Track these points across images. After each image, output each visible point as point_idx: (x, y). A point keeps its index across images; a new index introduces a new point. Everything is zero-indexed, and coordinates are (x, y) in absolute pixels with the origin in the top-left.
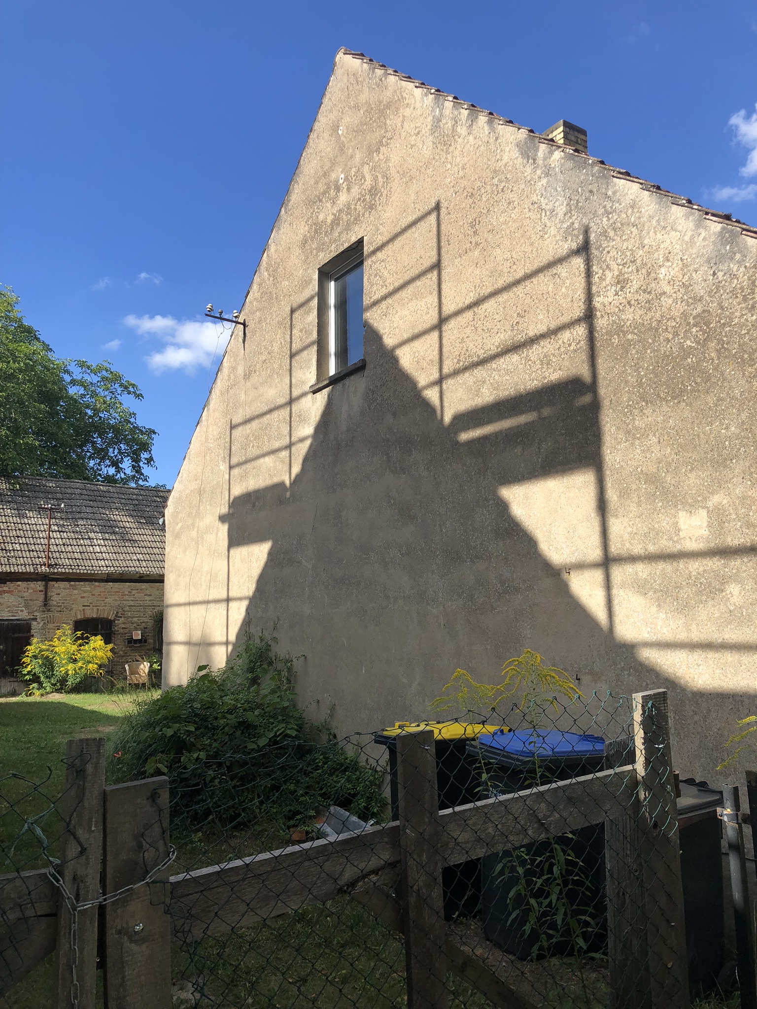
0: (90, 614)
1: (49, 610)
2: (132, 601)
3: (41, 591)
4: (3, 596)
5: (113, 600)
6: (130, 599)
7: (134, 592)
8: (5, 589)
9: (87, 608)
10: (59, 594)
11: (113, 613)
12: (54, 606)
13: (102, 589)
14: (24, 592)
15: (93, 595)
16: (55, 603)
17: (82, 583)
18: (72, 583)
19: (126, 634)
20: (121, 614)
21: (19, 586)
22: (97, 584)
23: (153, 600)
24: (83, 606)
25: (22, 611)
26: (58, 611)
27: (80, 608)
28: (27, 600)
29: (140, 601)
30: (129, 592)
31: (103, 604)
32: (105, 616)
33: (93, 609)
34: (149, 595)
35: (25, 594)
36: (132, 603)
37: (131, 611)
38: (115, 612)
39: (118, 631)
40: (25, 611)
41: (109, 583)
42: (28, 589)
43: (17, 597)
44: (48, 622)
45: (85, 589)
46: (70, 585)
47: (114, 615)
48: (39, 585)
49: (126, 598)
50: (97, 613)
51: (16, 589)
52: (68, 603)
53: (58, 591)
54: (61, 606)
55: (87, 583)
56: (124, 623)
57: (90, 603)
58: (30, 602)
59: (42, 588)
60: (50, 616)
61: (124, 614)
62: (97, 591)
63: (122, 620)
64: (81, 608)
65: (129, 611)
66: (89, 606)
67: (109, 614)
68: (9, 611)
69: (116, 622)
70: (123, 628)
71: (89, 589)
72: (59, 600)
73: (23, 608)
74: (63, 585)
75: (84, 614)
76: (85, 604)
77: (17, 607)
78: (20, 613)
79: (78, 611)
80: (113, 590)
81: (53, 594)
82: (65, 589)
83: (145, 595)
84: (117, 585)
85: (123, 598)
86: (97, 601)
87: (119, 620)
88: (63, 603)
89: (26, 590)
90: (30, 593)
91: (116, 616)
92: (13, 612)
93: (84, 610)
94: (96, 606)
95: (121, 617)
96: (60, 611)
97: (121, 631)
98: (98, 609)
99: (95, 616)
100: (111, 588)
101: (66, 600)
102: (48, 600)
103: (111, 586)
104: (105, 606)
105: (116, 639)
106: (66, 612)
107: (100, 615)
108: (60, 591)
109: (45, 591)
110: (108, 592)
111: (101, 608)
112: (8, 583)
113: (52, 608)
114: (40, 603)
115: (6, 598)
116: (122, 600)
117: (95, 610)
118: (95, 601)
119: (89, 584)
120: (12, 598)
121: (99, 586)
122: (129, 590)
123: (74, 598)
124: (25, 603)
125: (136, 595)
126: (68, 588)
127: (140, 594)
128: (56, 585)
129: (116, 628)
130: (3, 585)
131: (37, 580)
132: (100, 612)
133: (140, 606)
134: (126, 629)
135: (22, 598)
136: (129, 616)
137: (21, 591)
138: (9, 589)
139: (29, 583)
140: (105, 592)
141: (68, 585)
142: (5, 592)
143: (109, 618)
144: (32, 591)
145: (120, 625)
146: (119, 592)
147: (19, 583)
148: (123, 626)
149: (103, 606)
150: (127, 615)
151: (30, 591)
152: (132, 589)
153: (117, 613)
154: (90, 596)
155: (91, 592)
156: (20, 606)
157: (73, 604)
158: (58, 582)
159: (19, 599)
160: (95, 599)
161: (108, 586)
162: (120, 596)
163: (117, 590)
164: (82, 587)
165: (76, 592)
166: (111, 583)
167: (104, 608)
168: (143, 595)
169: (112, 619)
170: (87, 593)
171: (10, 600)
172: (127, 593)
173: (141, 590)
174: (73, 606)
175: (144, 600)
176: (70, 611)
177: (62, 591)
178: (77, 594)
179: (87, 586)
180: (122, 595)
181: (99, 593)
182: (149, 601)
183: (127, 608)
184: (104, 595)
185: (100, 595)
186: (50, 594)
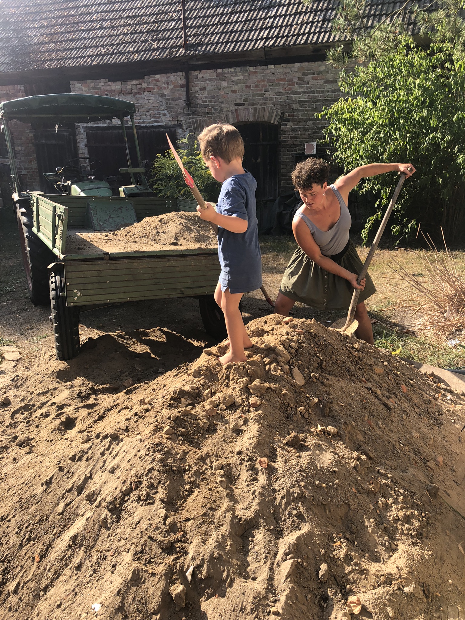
0: (245, 117)
1: (194, 113)
2: (305, 93)
3: (182, 86)
4: (143, 96)
5: (276, 94)
6: (301, 90)
7: (307, 78)
8: (145, 85)
9: (240, 107)
10: (204, 89)
11: (277, 114)
12: (201, 106)
13: (260, 77)
14: (165, 88)
15: (247, 87)
16: (200, 102)
17: (232, 70)
18: (220, 71)
19: (296, 146)
20: (289, 116)
21: (157, 80)
22: (251, 69)
23: (338, 90)
24: (236, 104)
25: (164, 115)
26: (205, 114)
27: (232, 108)
28: (168, 100)
29: (318, 92)
30: (300, 79)
31: (262, 101)
32: (266, 119)
33: (248, 109)
34: (332, 82)
35: (166, 92)
36: (304, 97)
37: (303, 111)
38: (280, 113)
39: (285, 142)
40: (168, 115)
41: (270, 67)
42: (168, 83)
43: (157, 96)
44: (194, 129)
45: (236, 78)
46: (218, 75)
47: (278, 118)
48: (178, 78)
49: (296, 88)
50: (255, 115)
51: (156, 84)
52: (216, 101)
53: (203, 84)
54: (208, 106)
55: (238, 69)
56: (293, 130)
57: (245, 100)
58: (173, 102)
59: (183, 82)
60: (197, 121)
61: (292, 116)
62: (253, 80)
63: (290, 124)
65: (299, 111)
66: (243, 104)
67: (271, 115)
68: (150, 115)
69: (282, 127)
70: (292, 138)
71: (241, 78)
72: (206, 97)
73: (166, 111)
74: (208, 74)
75: (237, 116)
76: (238, 101)
77: (158, 110)
78: (163, 118)
79: (230, 114)
80: (276, 77)
81: (197, 89)
82: (210, 80)
83: (325, 82)
84: (281, 69)
85: (290, 89)
86: (254, 95)
87: (286, 125)
88: (210, 102)
89: (166, 86)
90: (171, 90)
91: (281, 118)
92: (155, 117)
93: (236, 110)
94: (253, 104)
95: (289, 120)
96: (208, 114)
97: (290, 142)
98: (255, 109)
99: (251, 119)
100: (273, 74)
101: (214, 97)
102: (191, 98)
103: (273, 71)
104: (265, 104)
105: (282, 154)
106: (214, 115)
107: (258, 118)
108: (206, 85)
109: (187, 86)
110: (269, 81)
111: (260, 107)
112: (146, 77)
113: (198, 109)
114: (182, 103)
115: (146, 98)
116: (289, 92)
117: (251, 110)
118: (251, 97)
119: (241, 70)
120: (153, 98)
121: (255, 73)
122: (299, 75)
123: (223, 93)
124: (167, 104)
125: (311, 83)
126: (215, 79)
127: (317, 81)
128: (200, 76)
129: (282, 138)
130: (141, 81)
131: (176, 71)
132: (259, 113)
133: (318, 101)
134: (297, 138)
135: (162, 96)
136: (301, 119)
137: (161, 88)
138: (148, 85)
139: (169, 75)
140: (264, 81)
141: (215, 74)
142: (144, 90)
143: (272, 122)
144: (173, 86)
145: (288, 133)
146: (284, 80)
147: (157, 76)
148: (292, 134)
149: (261, 105)
150: (298, 117)
151: (171, 87)
152: (304, 74)
153: (283, 113)
154: (244, 89)
155: (245, 83)
156: (162, 107)
157: (223, 102)
158: (202, 71)
159: (160, 99)
160: (251, 93)
161: (267, 72)
162: (285, 86)
163: (282, 77)
164: (233, 76)
165: (225, 83)
166: (273, 66)
167: (264, 106)
168: (321, 82)
169: (276, 123)
170: (240, 85)
171: (150, 101)
172: (296, 80)
173: (318, 74)
174: (223, 106)
175: (323, 92)
176: (219, 113)
177: (208, 84)
178: (227, 87)
179: (238, 74)
180: (289, 85)
181: (256, 84)
182: (332, 92)
183: (297, 106)
184: (263, 86)
185: (257, 86)
186: (193, 89)
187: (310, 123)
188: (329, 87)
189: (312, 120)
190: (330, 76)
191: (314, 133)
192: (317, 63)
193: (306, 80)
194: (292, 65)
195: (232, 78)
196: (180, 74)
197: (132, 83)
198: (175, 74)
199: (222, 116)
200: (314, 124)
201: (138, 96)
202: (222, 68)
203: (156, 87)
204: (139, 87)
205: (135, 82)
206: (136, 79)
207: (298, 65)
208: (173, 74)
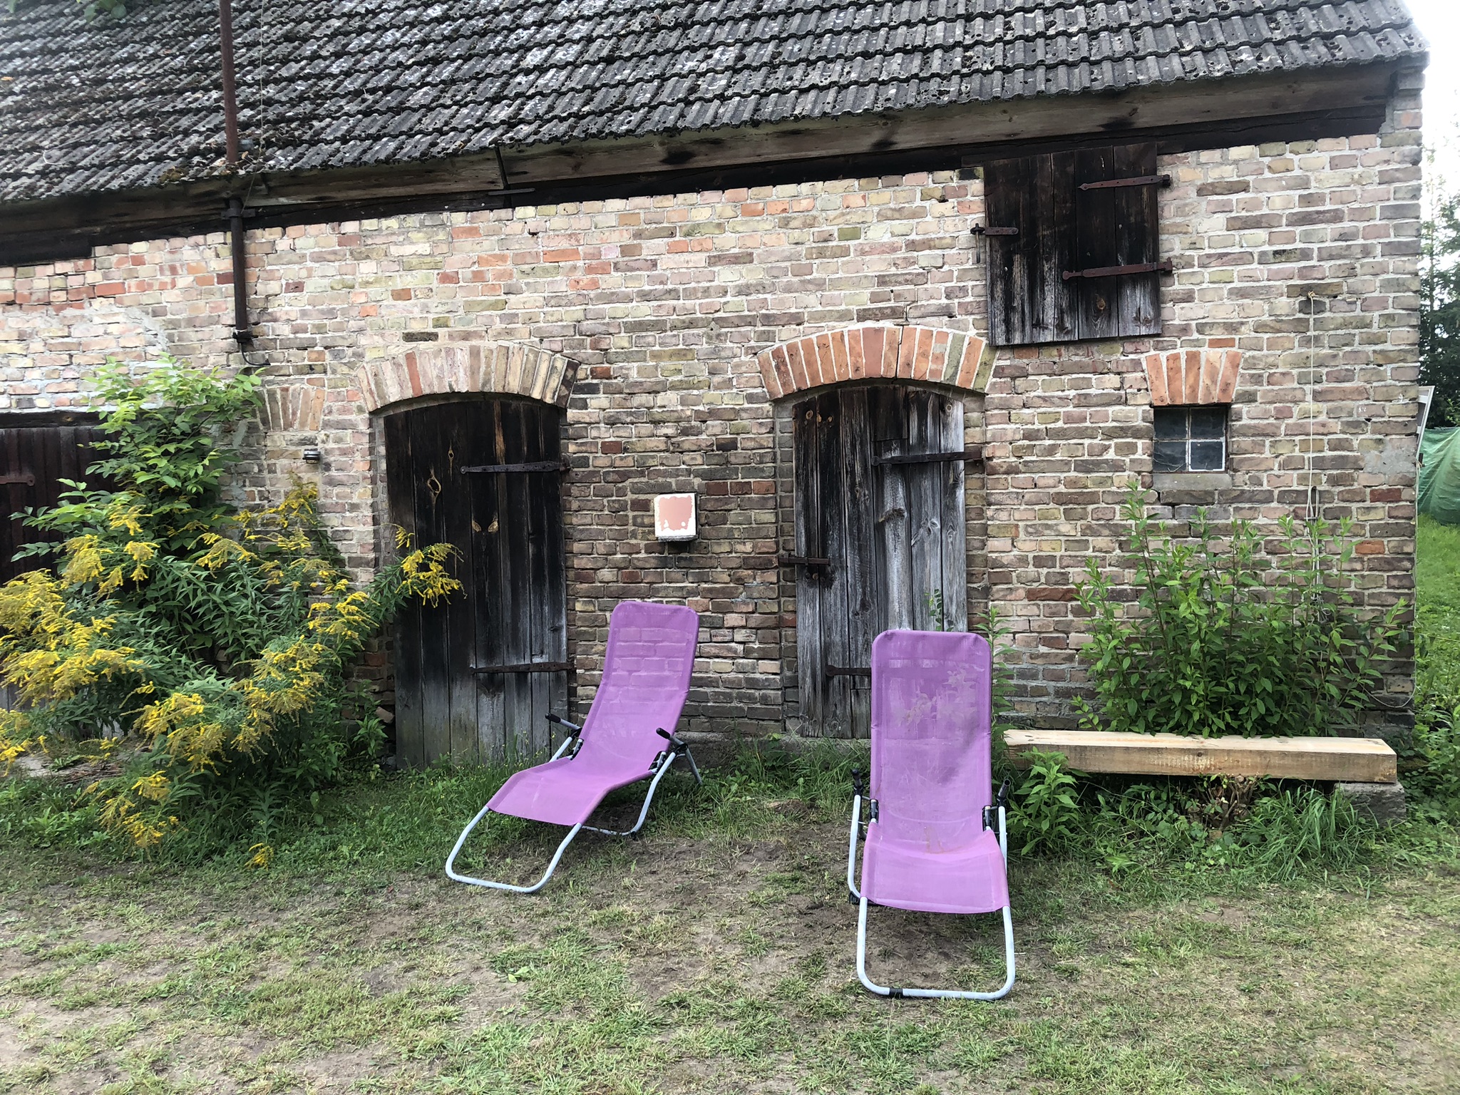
0: (440, 378)
1: (264, 367)
2: (645, 296)
3: (222, 279)
4: (87, 312)
5: (547, 301)
6: (632, 288)
7: (651, 247)
8: (93, 277)
9: (423, 345)
10: (298, 287)
11: (552, 369)
13: (489, 246)
14: (163, 287)
16: (285, 330)
17: (392, 223)
18: (350, 227)
19: (624, 476)
20: (594, 374)
21: (138, 261)
22: (459, 218)
23: (761, 288)
24: (409, 337)
26: (300, 371)
27: (393, 351)
28: (174, 324)
29: (690, 294)
30: (625, 250)
31: (498, 325)
32: (514, 386)
33: (449, 351)
34: (736, 260)
35: (169, 297)
36: (644, 311)
37: (641, 356)
38: (561, 364)
39: (584, 462)
41: (521, 211)
42: (173, 270)
43: (137, 312)
45: (408, 250)
46: (344, 240)
47: (555, 382)
48: (210, 253)
49: (613, 281)
50: (473, 371)
51: (132, 275)
52: (339, 328)
53: (293, 272)
54: (312, 343)
55: (413, 220)
56: (611, 421)
57: (439, 323)
58: (191, 333)
59: (226, 264)
61: (606, 374)
62: (465, 254)
63: (598, 402)
64: (400, 349)
65: (628, 357)
67: (530, 372)
69: (572, 414)
70: (608, 448)
71: (424, 248)
72: (304, 314)
74: (312, 238)
75: (414, 377)
76: (416, 327)
79: (388, 368)
80: (542, 245)
81: (274, 287)
82: (319, 258)
83: (715, 260)
84: (559, 219)
85: (595, 285)
86: (469, 306)
87: (583, 404)
88: (320, 329)
89: (167, 278)
90: (186, 290)
91: (566, 382)
93: (410, 357)
94: (466, 336)
95: (593, 389)
96: (312, 369)
97: (601, 462)
98: (475, 353)
99: (463, 387)
100: (534, 234)
101: (331, 313)
102: (253, 318)
103: (532, 226)
104: (509, 333)
105: (575, 505)
106: (334, 372)
107: (486, 382)
108: (304, 273)
109: (239, 277)
110: (519, 259)
111: (493, 345)
112: (99, 250)
113: (277, 354)
114: (222, 334)
115: (97, 320)
116: (592, 294)
117: (463, 357)
118: (461, 311)
119: (423, 225)
120: (120, 318)
121: (472, 232)
122: (625, 238)
123: (363, 299)
124: (170, 338)
125: (666, 262)
126: (335, 253)
127: (686, 256)
128: (283, 244)
129: (572, 448)
130: (81, 263)
131: (203, 227)
132: (488, 366)
133: (691, 324)
134: (626, 450)
135: (155, 314)
136: (636, 384)
137: (150, 286)
138: (105, 277)
139: (176, 242)
140: (503, 258)
141: (335, 239)
142: (93, 292)
143: (536, 395)
144: (191, 278)
145: (594, 433)
146: (572, 254)
147: (139, 247)
148: (607, 434)
149: (498, 336)
150: (626, 377)
151: (185, 280)
152: (638, 235)
153: (573, 366)
154: (435, 284)
155: (436, 267)
156: (150, 350)
157: (361, 331)
158: (292, 230)
159: (148, 321)
160: (460, 299)
161: (515, 227)
162: (578, 275)
163: (564, 244)
164: (395, 244)
165: (367, 269)
166: (530, 210)
167: (506, 344)
168: (700, 259)
169: (548, 400)
170: (420, 274)
171: (112, 328)
172: (613, 255)
173: (688, 234)
174: (363, 341)
175: (706, 292)
176: (351, 366)
177: (310, 270)
178: (377, 281)
179: (414, 236)
180: (590, 269)
181: (475, 268)
182: (740, 293)
183: (621, 341)
184: (499, 276)
185: (478, 276)
186: (260, 287)
187: (670, 399)
188: (728, 276)
189: (674, 387)
190: (728, 242)
191: (685, 432)
192: (681, 197)
193: (645, 254)
194: (598, 204)
195: (394, 251)
196: (216, 238)
197: (49, 269)
198: (200, 239)
199: (361, 374)
200: (683, 402)
201: (69, 312)
202: (358, 217)
203: (133, 282)
204: (74, 282)
205: (61, 267)
206: (65, 257)
207: (615, 204)
208: (193, 239)
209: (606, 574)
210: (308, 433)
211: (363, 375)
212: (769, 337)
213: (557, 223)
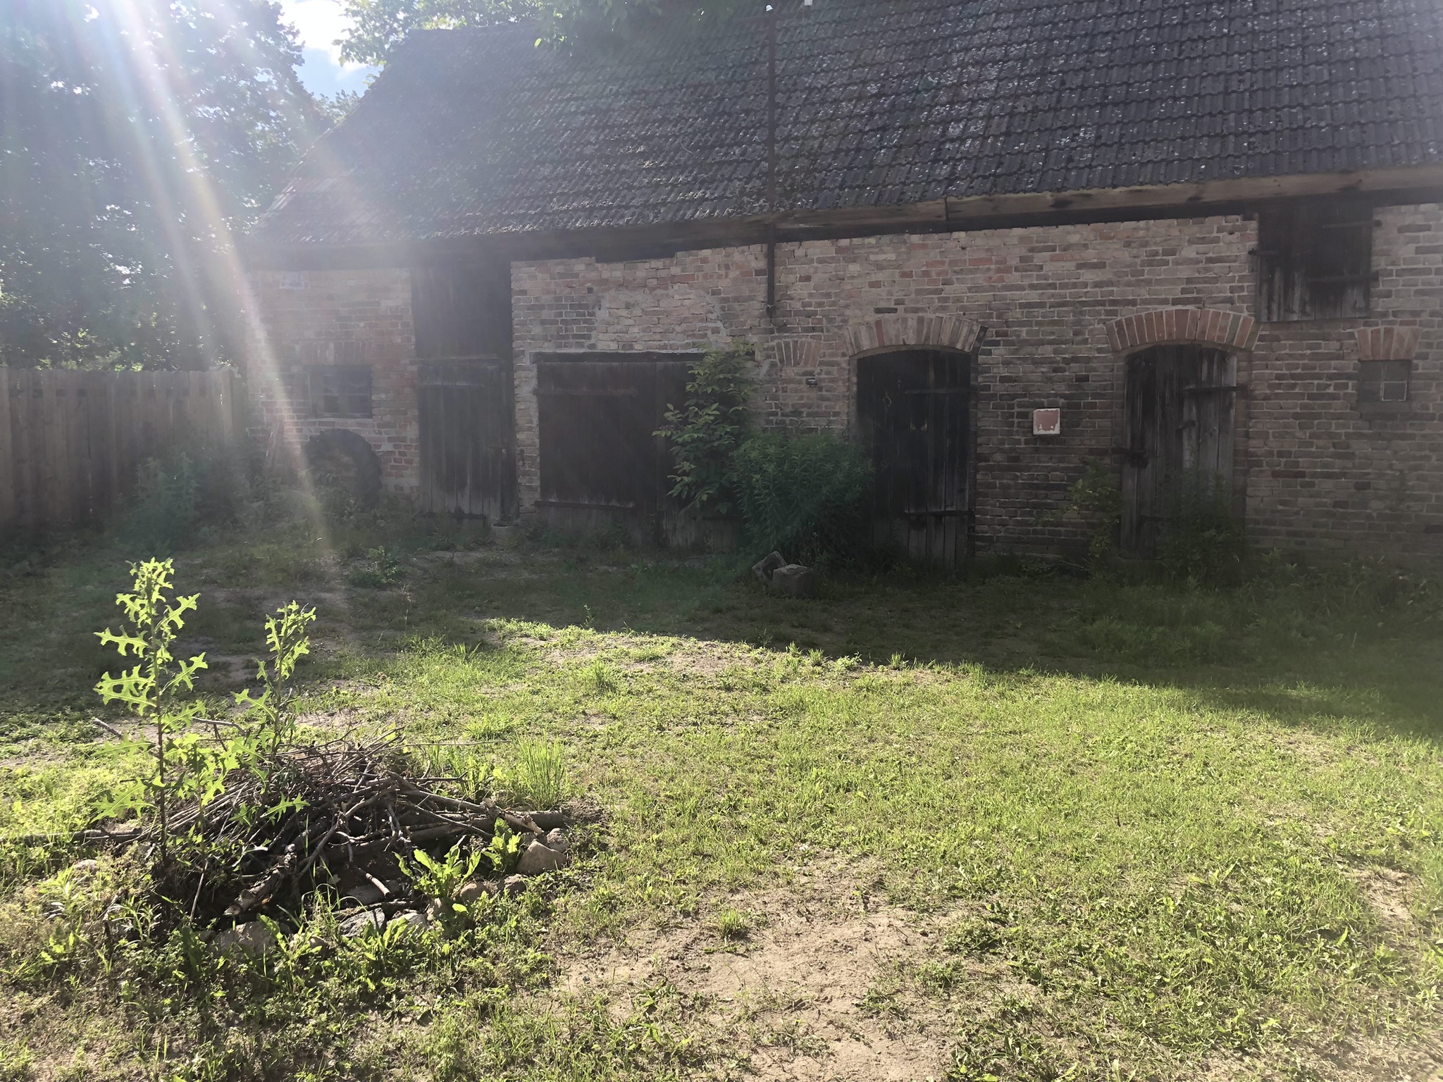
0: (897, 336)
1: (783, 328)
2: (1032, 287)
3: (758, 273)
4: (671, 292)
5: (970, 289)
6: (1026, 282)
7: (1038, 258)
8: (676, 270)
9: (887, 316)
10: (808, 279)
11: (971, 331)
12: (798, 313)
13: (934, 255)
14: (720, 277)
15: (904, 275)
16: (798, 305)
17: (872, 240)
18: (844, 242)
19: (1013, 397)
20: (998, 334)
21: (705, 260)
22: (915, 239)
23: (1110, 283)
24: (878, 311)
25: (716, 331)
26: (806, 330)
27: (868, 319)
28: (726, 300)
29: (1063, 286)
30: (1022, 259)
31: (937, 304)
32: (945, 340)
33: (905, 320)
34: (1095, 266)
35: (722, 284)
36: (1033, 296)
37: (1029, 324)
38: (976, 329)
39: (988, 388)
40: (724, 332)
41: (956, 235)
42: (727, 267)
43: (702, 293)
44: (781, 361)
45: (881, 257)
46: (840, 250)
47: (972, 338)
48: (751, 257)
49: (1014, 278)
50: (919, 332)
51: (700, 269)
52: (833, 304)
53: (805, 269)
54: (815, 313)
55: (886, 239)
56: (1006, 363)
57: (898, 302)
58: (736, 305)
59: (762, 264)
60: (787, 345)
61: (1005, 334)
62: (918, 261)
63: (999, 352)
64: (872, 318)
65: (1021, 324)
66: (895, 310)
67: (956, 334)
68: (684, 332)
69: (981, 358)
70: (1004, 379)
71: (892, 256)
72: (811, 295)
73: (719, 324)
74: (819, 248)
75: (880, 335)
76: (883, 305)
77: (701, 321)
78: (712, 338)
79: (863, 329)
80: (969, 255)
81: (790, 278)
82: (821, 261)
83: (1080, 266)
84: (981, 240)
85: (1002, 280)
86: (918, 292)
87: (989, 352)
88: (820, 305)
89: (723, 272)
90: (735, 279)
91: (979, 339)
92: (694, 336)
93: (878, 323)
94: (916, 310)
95: (997, 344)
96: (813, 329)
97: (999, 388)
98: (921, 320)
99: (912, 341)
100: (963, 248)
101: (828, 295)
102: (777, 298)
103: (963, 243)
104: (944, 309)
105: (980, 415)
106: (828, 331)
107: (927, 338)
108: (812, 270)
109: (770, 272)
110: (953, 263)
111: (932, 316)
112: (679, 254)
113: (790, 319)
114: (757, 306)
115: (676, 297)
116: (999, 285)
117: (912, 323)
118: (913, 296)
119: (891, 242)
120: (691, 296)
121: (924, 246)
122: (1023, 251)
123: (849, 287)
124: (723, 308)
125: (1049, 268)
126: (833, 258)
127: (1062, 264)
128: (799, 252)
129: (980, 379)
130: (668, 261)
131: (748, 241)
132: (929, 328)
133: (1064, 304)
134: (1015, 381)
135: (714, 293)
136: (1025, 341)
137: (712, 276)
138: (683, 270)
139: (729, 250)
140: (942, 263)
141: (833, 249)
142: (674, 279)
143: (959, 346)
144: (738, 272)
145: (995, 370)
146: (989, 261)
147: (706, 253)
148: (1004, 372)
149: (937, 310)
150: (1019, 336)
151: (734, 273)
152: (1032, 250)
153: (984, 329)
154: (897, 278)
155: (899, 267)
156: (710, 316)
157: (847, 306)
158: (806, 244)
159: (709, 298)
160: (913, 287)
161: (951, 244)
162: (991, 274)
163: (983, 255)
164: (872, 253)
165: (854, 268)
166: (963, 234)
167: (941, 315)
168: (1071, 266)
169: (966, 350)
170: (887, 272)
171: (686, 302)
172: (1015, 262)
173: (1065, 250)
174: (848, 312)
175: (1075, 285)
176: (840, 328)
177: (816, 268)
178: (859, 276)
179: (885, 248)
180: (998, 271)
181: (924, 268)
182: (1096, 286)
183: (1017, 314)
184: (939, 274)
185: (926, 274)
186: (782, 278)
187: (1047, 350)
188: (1089, 276)
189: (1050, 343)
190: (1091, 255)
191: (1055, 370)
192: (1061, 227)
193: (1037, 262)
194: (1007, 231)
195: (872, 257)
196: (756, 248)
197: (647, 266)
198: (746, 248)
199: (846, 333)
200: (1055, 351)
201: (659, 292)
202: (850, 237)
203: (700, 274)
204: (663, 273)
205: (655, 263)
206: (658, 256)
207: (1017, 231)
208: (740, 248)
209: (998, 457)
210: (809, 369)
211: (848, 333)
212: (1115, 313)
213: (979, 242)
